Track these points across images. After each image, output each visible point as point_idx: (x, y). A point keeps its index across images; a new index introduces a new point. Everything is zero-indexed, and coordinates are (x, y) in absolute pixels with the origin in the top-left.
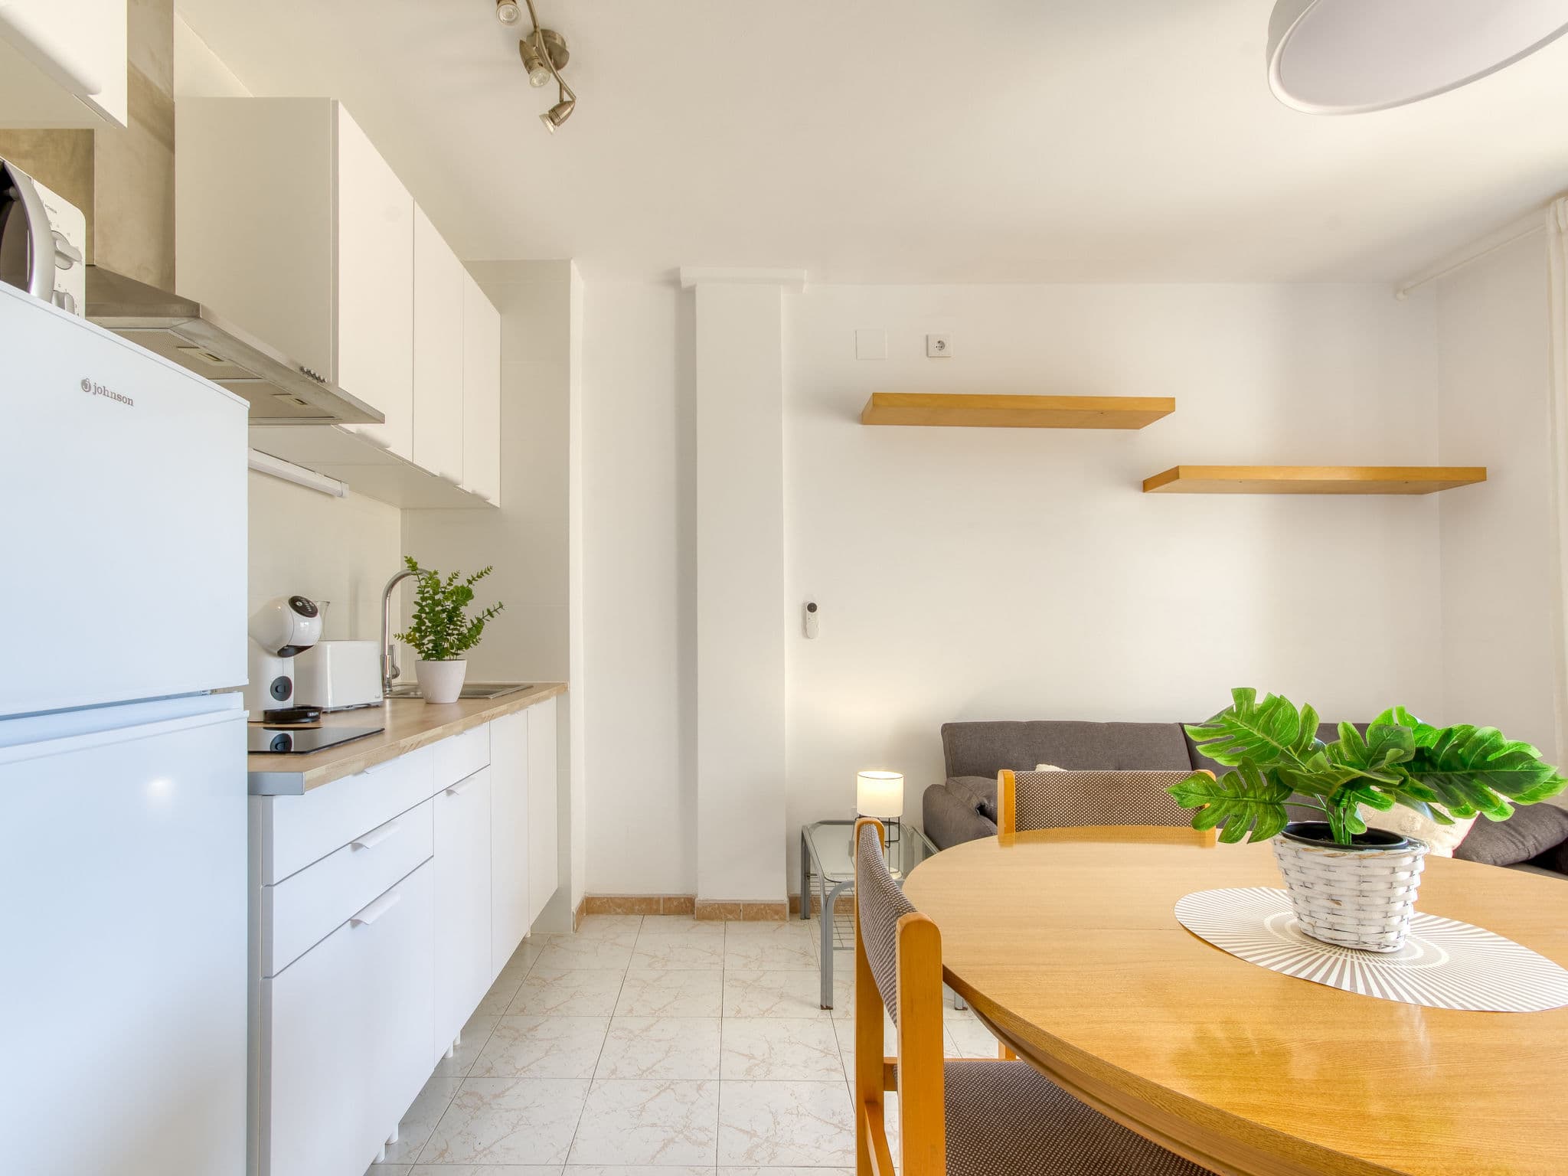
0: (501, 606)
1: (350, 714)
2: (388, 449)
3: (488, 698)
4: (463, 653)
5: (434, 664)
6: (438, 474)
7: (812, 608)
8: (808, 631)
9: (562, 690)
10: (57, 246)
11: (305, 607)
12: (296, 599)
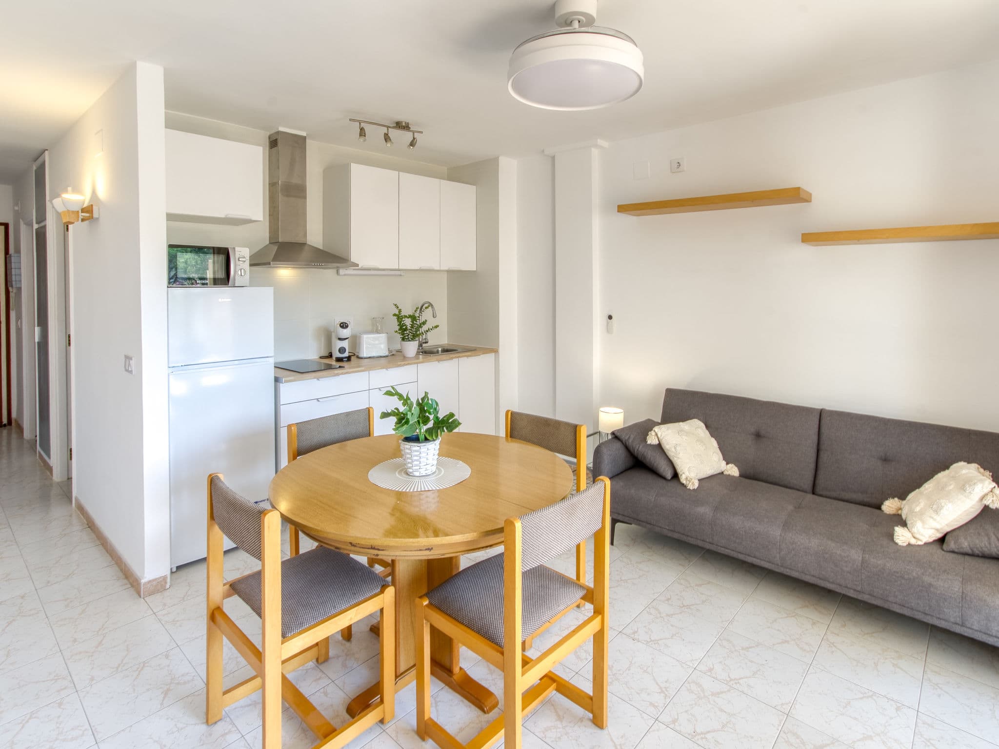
1: (373, 359)
7: (610, 317)
8: (609, 330)
9: (495, 351)
10: (240, 259)
11: (344, 326)
12: (342, 323)
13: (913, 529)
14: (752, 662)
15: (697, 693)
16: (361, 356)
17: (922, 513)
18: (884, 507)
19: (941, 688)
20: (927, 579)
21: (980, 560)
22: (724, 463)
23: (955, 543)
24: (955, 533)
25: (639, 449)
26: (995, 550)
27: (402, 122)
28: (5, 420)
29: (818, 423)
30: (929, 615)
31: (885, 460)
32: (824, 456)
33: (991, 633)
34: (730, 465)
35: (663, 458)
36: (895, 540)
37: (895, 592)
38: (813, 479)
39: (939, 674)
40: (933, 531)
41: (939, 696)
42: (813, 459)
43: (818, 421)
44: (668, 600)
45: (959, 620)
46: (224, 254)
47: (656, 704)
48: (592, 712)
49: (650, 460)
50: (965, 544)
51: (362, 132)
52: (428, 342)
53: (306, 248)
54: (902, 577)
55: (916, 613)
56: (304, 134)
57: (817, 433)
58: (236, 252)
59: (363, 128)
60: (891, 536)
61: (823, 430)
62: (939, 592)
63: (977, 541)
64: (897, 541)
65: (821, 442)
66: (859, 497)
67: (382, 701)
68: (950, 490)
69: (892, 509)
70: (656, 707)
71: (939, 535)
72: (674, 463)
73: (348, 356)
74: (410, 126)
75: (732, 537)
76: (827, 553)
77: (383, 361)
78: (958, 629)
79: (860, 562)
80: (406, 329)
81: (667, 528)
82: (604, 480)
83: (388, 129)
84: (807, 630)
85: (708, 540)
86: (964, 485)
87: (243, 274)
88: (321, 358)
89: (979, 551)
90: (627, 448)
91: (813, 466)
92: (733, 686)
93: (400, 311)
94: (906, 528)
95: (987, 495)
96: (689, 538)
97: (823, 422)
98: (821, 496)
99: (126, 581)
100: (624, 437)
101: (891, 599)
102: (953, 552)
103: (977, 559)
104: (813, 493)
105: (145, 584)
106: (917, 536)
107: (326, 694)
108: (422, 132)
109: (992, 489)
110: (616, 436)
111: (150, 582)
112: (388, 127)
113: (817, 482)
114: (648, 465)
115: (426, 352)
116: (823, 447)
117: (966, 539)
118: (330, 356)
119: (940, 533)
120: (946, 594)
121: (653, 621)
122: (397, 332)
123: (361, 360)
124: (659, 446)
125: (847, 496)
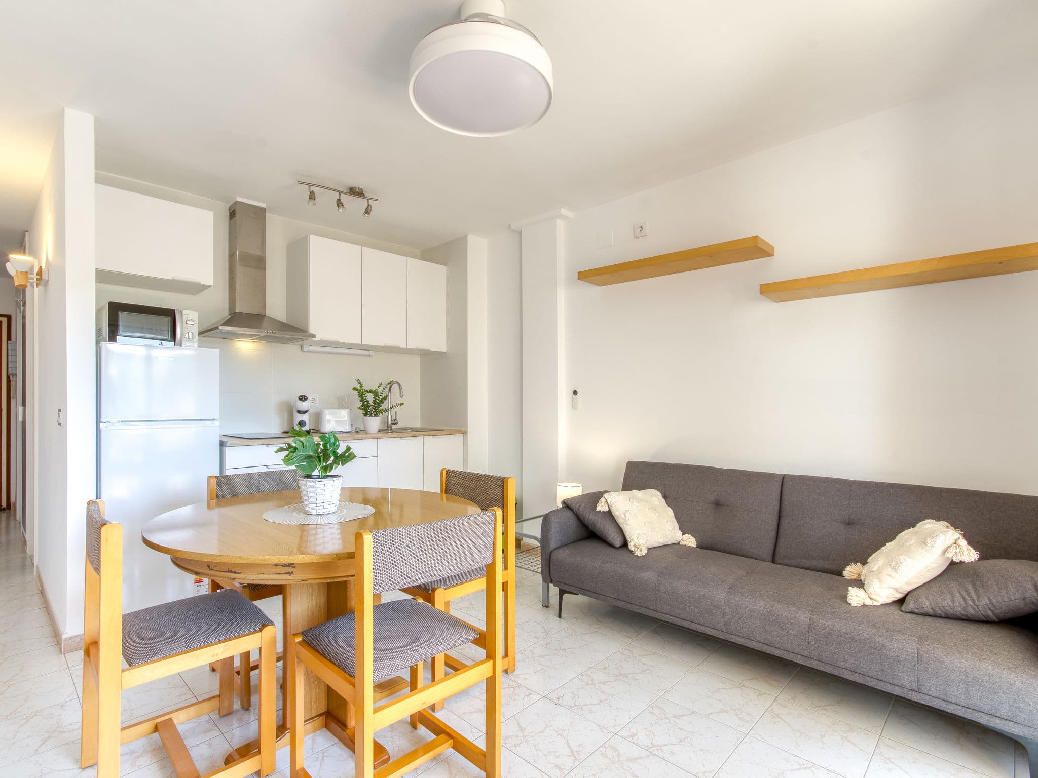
5: (367, 418)
6: (383, 345)
7: (575, 393)
8: (574, 406)
9: (464, 432)
10: (187, 322)
11: (303, 398)
12: (301, 396)
13: (869, 589)
14: (681, 729)
15: (611, 757)
16: (321, 430)
17: (880, 571)
18: (845, 573)
19: (893, 763)
20: (879, 640)
21: (942, 621)
22: (680, 533)
23: (915, 603)
24: (915, 593)
25: (590, 517)
26: (960, 609)
27: (356, 188)
28: (4, 505)
29: (780, 489)
30: (882, 681)
31: (849, 523)
32: (785, 522)
33: (950, 700)
34: (687, 535)
35: (613, 526)
36: (848, 600)
37: (844, 656)
38: (773, 548)
39: (895, 749)
40: (892, 591)
41: (890, 770)
42: (774, 527)
43: (780, 486)
44: (605, 668)
45: (914, 686)
46: (170, 314)
47: (563, 767)
48: (485, 771)
49: (600, 528)
50: (926, 604)
51: (312, 196)
52: (397, 423)
53: (266, 319)
54: (853, 639)
55: (869, 679)
56: (264, 205)
57: (779, 499)
58: (183, 315)
59: (313, 191)
60: (844, 598)
61: (784, 496)
62: (892, 654)
63: (939, 600)
64: (850, 601)
65: (782, 508)
66: (820, 564)
67: (259, 752)
68: (911, 545)
69: (853, 574)
70: (562, 769)
71: (899, 596)
72: (623, 529)
74: (364, 193)
75: (675, 603)
76: (772, 616)
78: (915, 697)
79: (808, 623)
80: (368, 406)
81: (612, 596)
82: (495, 510)
83: (340, 194)
84: (751, 701)
85: (651, 608)
86: (926, 539)
87: (190, 338)
88: (284, 432)
89: (941, 611)
90: (578, 517)
91: (773, 534)
92: (654, 753)
93: (361, 386)
94: (862, 589)
95: (950, 547)
96: (634, 606)
97: (784, 488)
98: (781, 564)
99: (55, 639)
100: (573, 506)
101: (840, 664)
102: (913, 613)
103: (939, 620)
104: (773, 561)
105: (66, 639)
106: (873, 597)
107: (210, 745)
108: (377, 200)
109: (956, 540)
110: (567, 505)
111: (71, 638)
112: (340, 192)
113: (777, 550)
114: (598, 534)
115: (389, 428)
116: (784, 513)
117: (927, 598)
119: (901, 593)
120: (900, 655)
121: (583, 688)
122: (359, 407)
124: (609, 514)
125: (808, 563)
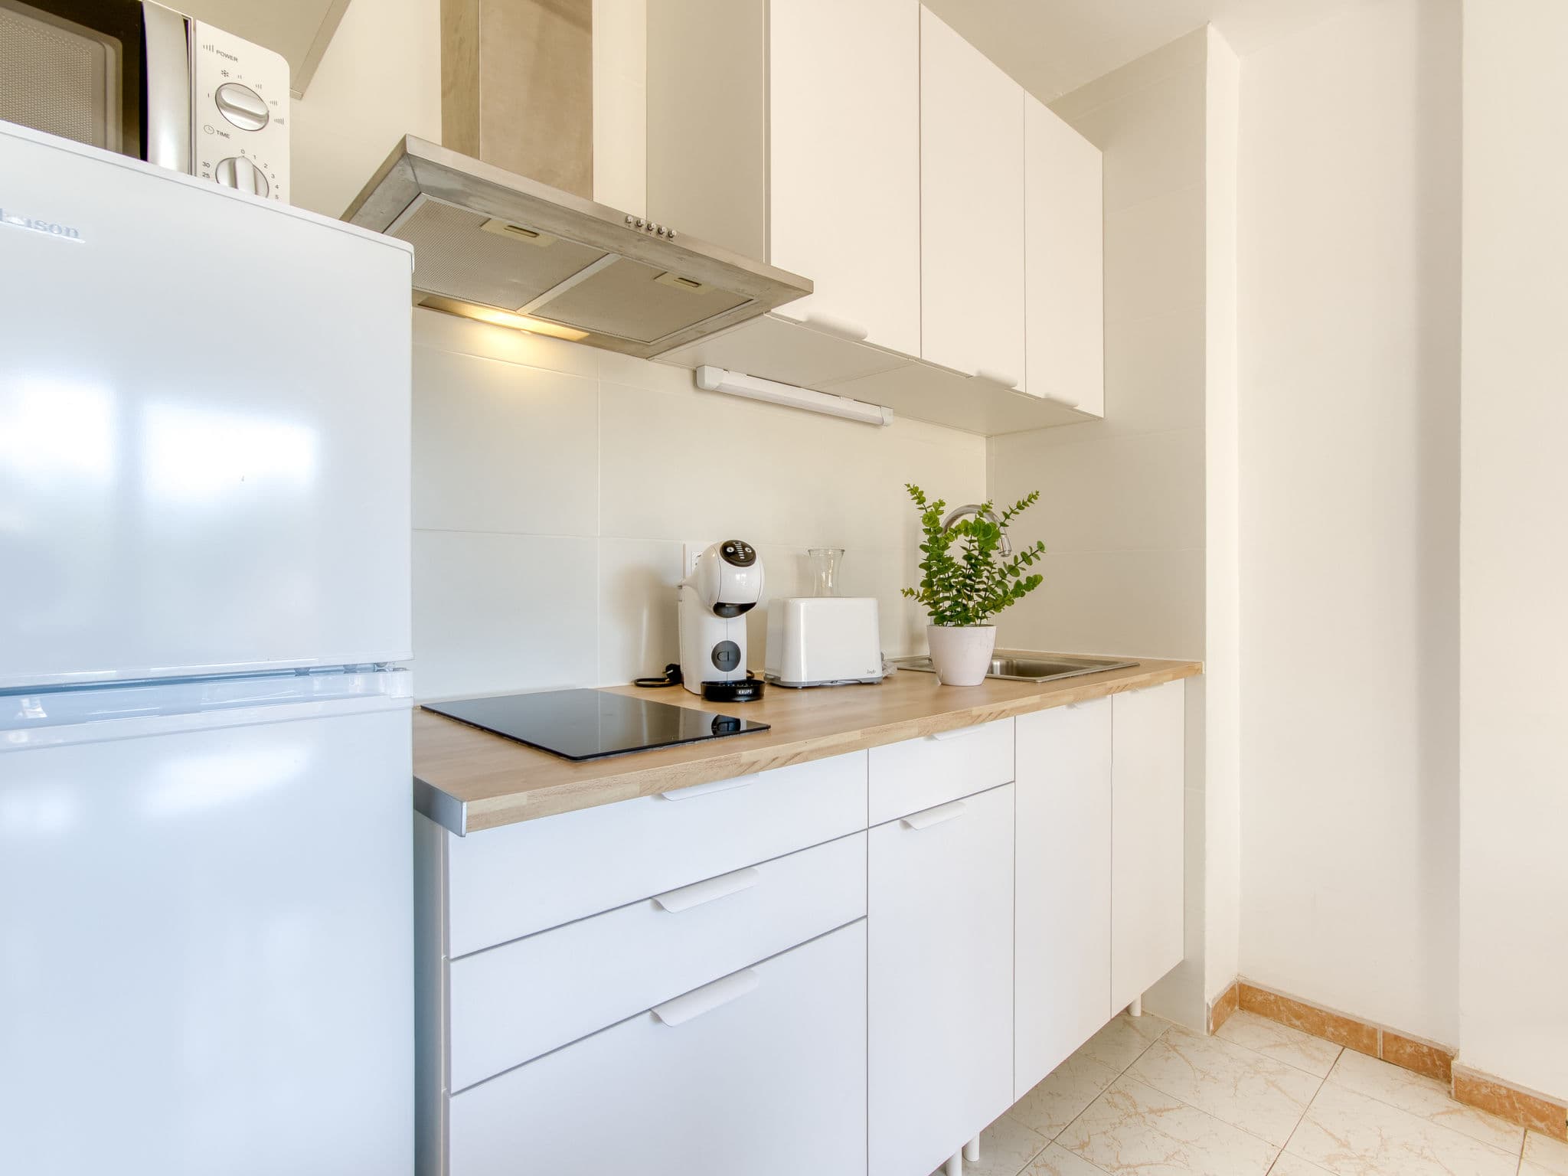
0: (1041, 547)
1: (834, 690)
2: (865, 340)
3: (1034, 682)
4: (992, 616)
5: (950, 631)
6: (973, 374)
10: (227, 99)
11: (736, 554)
16: (788, 678)
73: (745, 678)
77: (868, 703)
88: (640, 683)
118: (674, 676)
122: (911, 592)
123: (790, 695)
